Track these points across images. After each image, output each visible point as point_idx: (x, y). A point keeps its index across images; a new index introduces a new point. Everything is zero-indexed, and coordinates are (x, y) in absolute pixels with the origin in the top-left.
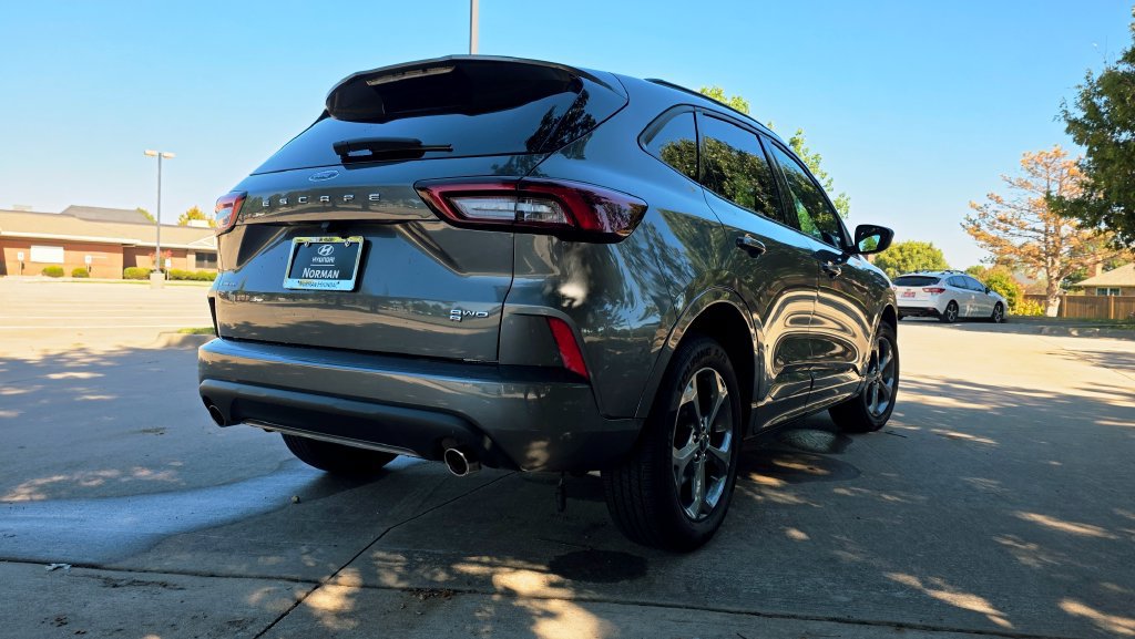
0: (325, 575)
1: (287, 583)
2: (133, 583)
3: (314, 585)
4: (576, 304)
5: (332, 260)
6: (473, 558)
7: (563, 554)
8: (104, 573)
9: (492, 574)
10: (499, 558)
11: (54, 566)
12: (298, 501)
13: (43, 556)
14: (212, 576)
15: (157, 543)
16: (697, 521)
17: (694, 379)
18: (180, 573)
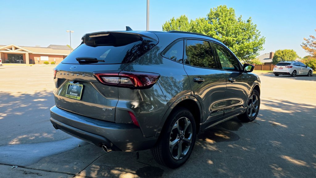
0: (77, 173)
1: (67, 175)
2: (31, 173)
3: (73, 176)
4: (135, 107)
5: (76, 90)
6: (118, 168)
7: (142, 167)
8: (25, 169)
9: (120, 174)
10: (124, 168)
11: (14, 166)
12: (80, 146)
13: (12, 163)
14: (50, 171)
15: (40, 160)
16: (179, 160)
17: (177, 121)
18: (43, 170)
